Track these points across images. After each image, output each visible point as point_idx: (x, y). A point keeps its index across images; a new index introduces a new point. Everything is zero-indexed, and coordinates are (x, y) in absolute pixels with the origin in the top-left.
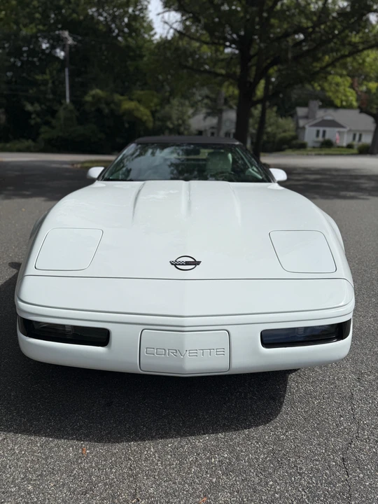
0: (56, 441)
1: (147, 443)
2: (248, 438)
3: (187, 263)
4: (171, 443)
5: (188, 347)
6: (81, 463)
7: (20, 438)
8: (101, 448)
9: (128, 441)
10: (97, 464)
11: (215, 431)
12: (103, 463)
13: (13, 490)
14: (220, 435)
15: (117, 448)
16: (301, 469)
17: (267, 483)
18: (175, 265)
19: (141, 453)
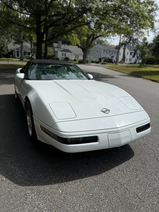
0: (83, 179)
1: (111, 171)
3: (107, 111)
6: (98, 182)
8: (99, 176)
11: (124, 162)
12: (104, 180)
14: (126, 162)
15: (103, 175)
18: (103, 112)
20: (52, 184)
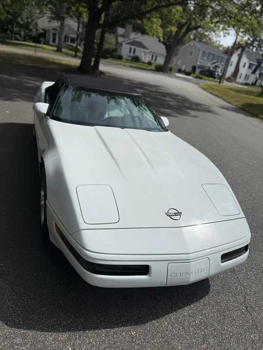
0: (112, 330)
1: (162, 320)
3: (176, 214)
4: (173, 316)
5: (192, 270)
6: (136, 341)
7: (90, 333)
8: (140, 329)
9: (151, 320)
10: (144, 339)
11: (189, 304)
12: (147, 338)
14: (192, 306)
15: (148, 326)
16: (233, 317)
17: (224, 328)
18: (170, 216)
19: (162, 326)
20: (60, 331)
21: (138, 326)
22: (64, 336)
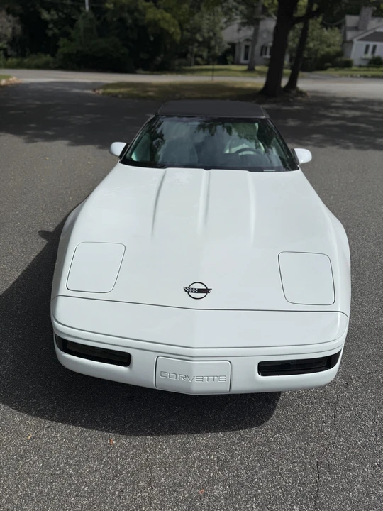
0: (89, 432)
1: (163, 438)
2: (243, 438)
3: (200, 291)
4: (180, 439)
5: (195, 373)
6: (109, 452)
7: (61, 426)
8: (125, 440)
9: (146, 435)
10: (121, 454)
12: (127, 453)
13: (59, 472)
15: (137, 440)
16: (282, 469)
17: (253, 480)
18: (188, 292)
19: (156, 447)
21: (124, 436)
22: (32, 421)
